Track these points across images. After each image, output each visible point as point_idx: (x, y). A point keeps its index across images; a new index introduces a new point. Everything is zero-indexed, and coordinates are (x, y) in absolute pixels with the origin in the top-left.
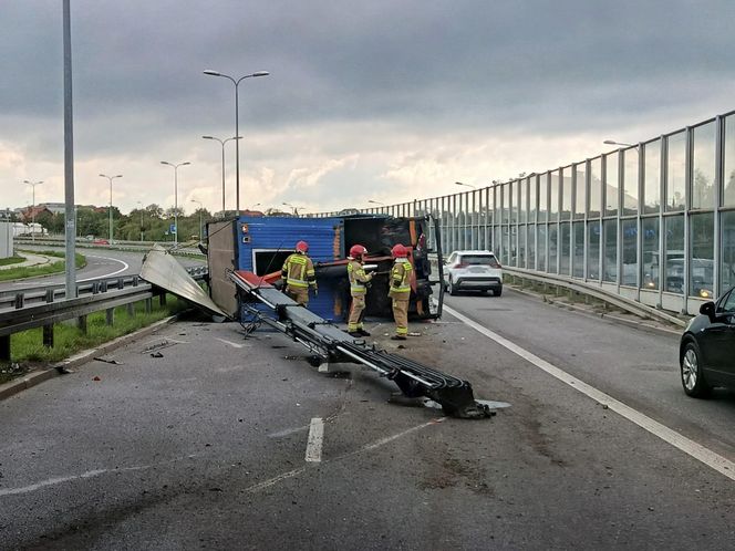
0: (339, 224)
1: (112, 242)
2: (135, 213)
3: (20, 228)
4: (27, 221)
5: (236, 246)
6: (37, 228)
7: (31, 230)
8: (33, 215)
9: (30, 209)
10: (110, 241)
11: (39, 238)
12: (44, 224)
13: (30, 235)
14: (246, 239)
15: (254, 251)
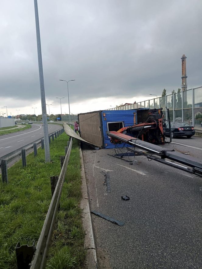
0: (135, 112)
1: (36, 122)
2: (39, 116)
3: (16, 120)
4: (17, 118)
5: (101, 121)
6: (19, 119)
7: (18, 120)
8: (18, 117)
9: (18, 116)
10: (35, 121)
11: (20, 122)
12: (21, 118)
13: (18, 121)
14: (105, 119)
15: (108, 123)
